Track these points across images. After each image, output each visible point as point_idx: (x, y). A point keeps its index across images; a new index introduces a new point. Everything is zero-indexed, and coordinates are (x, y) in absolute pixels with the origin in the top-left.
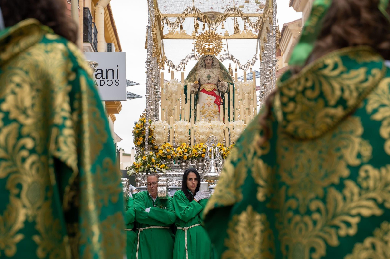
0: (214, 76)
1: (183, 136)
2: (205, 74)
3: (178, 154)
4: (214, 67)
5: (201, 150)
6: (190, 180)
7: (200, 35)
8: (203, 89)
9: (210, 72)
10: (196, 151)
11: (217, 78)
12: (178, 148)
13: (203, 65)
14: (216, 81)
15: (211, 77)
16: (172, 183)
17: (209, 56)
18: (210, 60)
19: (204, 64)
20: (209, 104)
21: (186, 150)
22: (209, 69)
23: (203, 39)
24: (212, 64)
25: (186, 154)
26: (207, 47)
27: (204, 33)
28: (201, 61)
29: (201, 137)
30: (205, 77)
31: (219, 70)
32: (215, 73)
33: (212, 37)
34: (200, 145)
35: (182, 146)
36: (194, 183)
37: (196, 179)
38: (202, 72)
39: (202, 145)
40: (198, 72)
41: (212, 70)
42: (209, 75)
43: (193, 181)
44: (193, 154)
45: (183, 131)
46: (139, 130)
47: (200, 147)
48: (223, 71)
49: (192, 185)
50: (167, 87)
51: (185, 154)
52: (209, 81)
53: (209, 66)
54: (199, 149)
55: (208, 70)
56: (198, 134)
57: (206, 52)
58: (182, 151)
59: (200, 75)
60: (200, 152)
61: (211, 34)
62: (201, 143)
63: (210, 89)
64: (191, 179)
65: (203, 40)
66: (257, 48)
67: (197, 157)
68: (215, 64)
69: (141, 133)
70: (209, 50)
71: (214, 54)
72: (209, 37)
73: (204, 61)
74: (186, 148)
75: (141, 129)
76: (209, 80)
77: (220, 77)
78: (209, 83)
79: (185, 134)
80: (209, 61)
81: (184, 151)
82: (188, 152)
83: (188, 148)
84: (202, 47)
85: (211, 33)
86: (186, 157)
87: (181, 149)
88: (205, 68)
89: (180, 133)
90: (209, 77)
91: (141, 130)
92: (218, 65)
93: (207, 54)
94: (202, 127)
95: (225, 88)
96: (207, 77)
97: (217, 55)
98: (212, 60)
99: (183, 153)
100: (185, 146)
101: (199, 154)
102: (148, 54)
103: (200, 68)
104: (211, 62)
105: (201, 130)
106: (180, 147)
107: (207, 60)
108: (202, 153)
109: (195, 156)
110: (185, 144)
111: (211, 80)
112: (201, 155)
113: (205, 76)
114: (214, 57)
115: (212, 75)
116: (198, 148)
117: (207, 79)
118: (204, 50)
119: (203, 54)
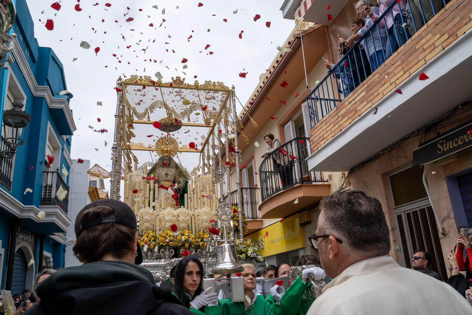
0: (172, 174)
1: (149, 224)
2: (164, 172)
3: (144, 242)
4: (171, 166)
5: (169, 238)
6: (189, 274)
7: (157, 142)
8: (162, 185)
9: (168, 170)
10: (163, 239)
11: (173, 176)
12: (144, 237)
13: (162, 164)
14: (173, 179)
15: (168, 175)
17: (167, 156)
20: (167, 199)
21: (153, 239)
23: (162, 142)
24: (169, 164)
25: (153, 242)
26: (165, 149)
27: (163, 137)
28: (160, 161)
29: (168, 225)
30: (163, 174)
31: (175, 170)
32: (172, 172)
33: (170, 141)
34: (167, 233)
35: (147, 234)
36: (195, 279)
37: (198, 274)
38: (161, 170)
39: (169, 233)
40: (157, 170)
41: (169, 169)
42: (167, 173)
43: (194, 276)
44: (160, 243)
45: (149, 218)
47: (167, 235)
48: (179, 170)
49: (192, 282)
50: (131, 178)
51: (151, 243)
52: (167, 179)
53: (167, 166)
54: (166, 236)
55: (166, 169)
56: (164, 221)
57: (164, 153)
58: (148, 239)
59: (159, 173)
60: (167, 240)
62: (168, 231)
63: (168, 185)
64: (191, 273)
66: (200, 160)
67: (164, 245)
68: (172, 164)
70: (167, 151)
71: (171, 156)
72: (167, 140)
73: (162, 161)
74: (152, 236)
76: (167, 177)
77: (176, 176)
78: (167, 180)
79: (150, 222)
80: (166, 161)
81: (150, 239)
82: (154, 241)
83: (155, 236)
84: (161, 149)
85: (169, 138)
86: (152, 246)
87: (147, 237)
88: (163, 167)
89: (146, 221)
90: (167, 174)
92: (174, 165)
93: (165, 155)
94: (168, 214)
95: (181, 184)
96: (166, 174)
97: (174, 157)
98: (169, 161)
99: (150, 241)
100: (151, 234)
101: (167, 242)
102: (114, 141)
103: (159, 167)
104: (168, 162)
105: (168, 218)
106: (146, 235)
107: (165, 160)
108: (170, 241)
109: (162, 244)
110: (151, 232)
111: (169, 177)
112: (169, 243)
114: (171, 158)
115: (169, 173)
116: (164, 236)
117: (165, 176)
118: (163, 151)
119: (162, 155)
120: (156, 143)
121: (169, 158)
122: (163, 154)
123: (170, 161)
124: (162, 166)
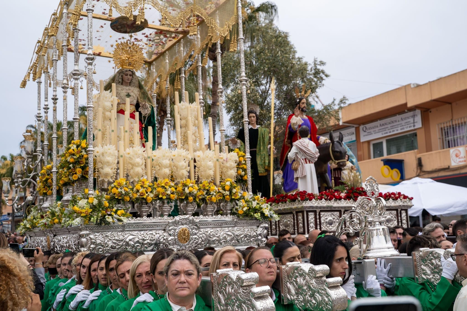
0: (134, 96)
2: (124, 91)
3: (139, 194)
4: (132, 84)
5: (169, 189)
6: (338, 261)
8: (122, 109)
9: (130, 89)
10: (162, 190)
16: (134, 237)
17: (130, 70)
18: (130, 75)
19: (121, 79)
21: (150, 189)
22: (127, 86)
23: (123, 49)
24: (131, 82)
25: (150, 194)
27: (124, 42)
29: (164, 171)
31: (138, 89)
32: (134, 92)
33: (133, 49)
38: (120, 89)
42: (128, 93)
46: (75, 157)
48: (143, 92)
49: (342, 270)
51: (148, 195)
53: (127, 83)
54: (165, 187)
55: (127, 88)
57: (125, 65)
58: (144, 190)
59: (117, 92)
61: (133, 46)
65: (122, 51)
69: (79, 162)
72: (130, 48)
73: (122, 76)
75: (78, 156)
81: (147, 190)
82: (152, 192)
83: (152, 186)
84: (121, 59)
85: (132, 44)
86: (149, 200)
87: (141, 187)
91: (78, 158)
93: (126, 68)
96: (126, 95)
100: (147, 183)
101: (167, 195)
103: (117, 84)
104: (131, 78)
107: (127, 75)
110: (147, 180)
111: (131, 99)
113: (123, 94)
115: (131, 94)
118: (122, 63)
119: (121, 68)
120: (114, 50)
121: (131, 73)
122: (122, 66)
123: (133, 77)
124: (121, 83)
